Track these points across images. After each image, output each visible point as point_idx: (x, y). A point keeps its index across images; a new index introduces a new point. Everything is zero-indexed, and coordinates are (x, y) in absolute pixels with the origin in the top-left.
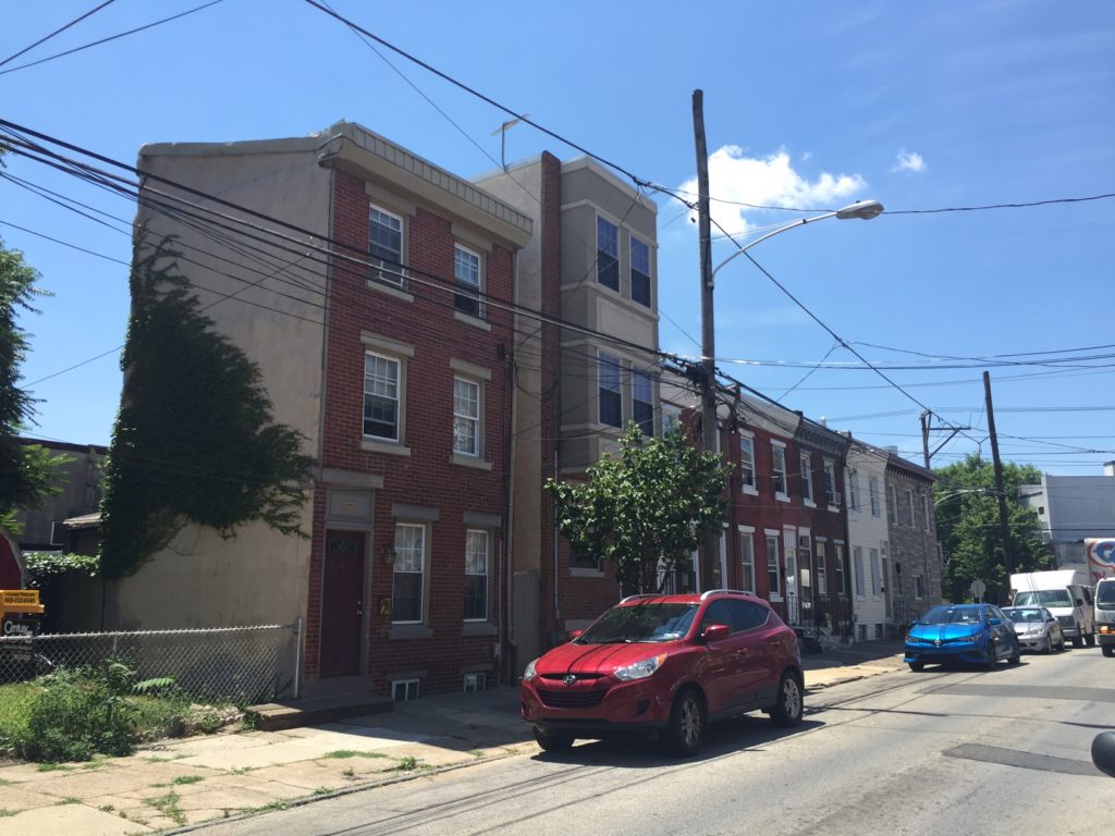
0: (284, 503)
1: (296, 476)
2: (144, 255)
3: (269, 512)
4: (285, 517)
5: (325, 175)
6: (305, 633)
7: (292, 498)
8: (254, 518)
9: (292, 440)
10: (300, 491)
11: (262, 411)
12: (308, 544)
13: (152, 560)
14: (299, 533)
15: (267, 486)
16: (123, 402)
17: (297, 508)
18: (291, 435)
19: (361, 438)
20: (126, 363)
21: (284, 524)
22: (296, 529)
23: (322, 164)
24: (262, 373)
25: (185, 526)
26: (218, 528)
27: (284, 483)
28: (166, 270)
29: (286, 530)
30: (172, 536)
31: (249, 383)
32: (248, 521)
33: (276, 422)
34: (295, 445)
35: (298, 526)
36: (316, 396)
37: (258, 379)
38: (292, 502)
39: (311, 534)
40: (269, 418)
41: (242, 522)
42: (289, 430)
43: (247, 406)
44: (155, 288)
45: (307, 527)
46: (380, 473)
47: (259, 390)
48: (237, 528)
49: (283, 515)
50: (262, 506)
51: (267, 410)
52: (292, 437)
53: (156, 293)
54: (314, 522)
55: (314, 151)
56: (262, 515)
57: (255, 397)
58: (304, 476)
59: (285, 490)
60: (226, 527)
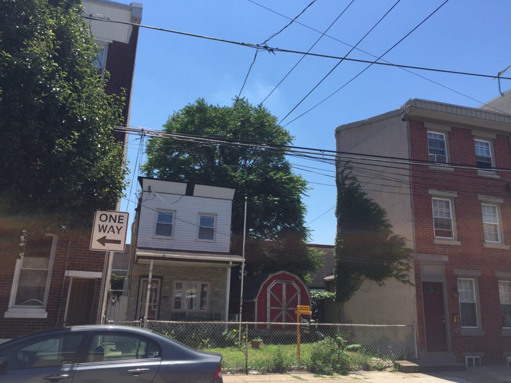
0: (401, 270)
1: (405, 258)
2: (340, 170)
3: (396, 273)
4: (403, 276)
5: (405, 124)
6: (418, 330)
7: (405, 268)
8: (390, 276)
9: (402, 242)
10: (407, 264)
11: (389, 229)
12: (414, 288)
13: (354, 294)
14: (410, 283)
15: (394, 262)
16: (338, 229)
17: (407, 272)
18: (401, 239)
19: (434, 238)
20: (337, 214)
21: (403, 279)
22: (408, 281)
23: (403, 120)
24: (387, 213)
25: (365, 280)
26: (377, 281)
27: (401, 261)
28: (348, 175)
29: (404, 282)
30: (360, 284)
31: (382, 217)
32: (389, 278)
33: (395, 233)
34: (403, 244)
35: (409, 280)
36: (410, 221)
37: (386, 215)
38: (405, 269)
39: (415, 284)
40: (392, 232)
41: (386, 278)
42: (401, 237)
43: (383, 228)
44: (345, 182)
45: (413, 281)
46: (446, 255)
47: (387, 221)
48: (384, 281)
49: (402, 275)
50: (393, 271)
51: (390, 229)
52: (402, 240)
53: (345, 185)
54: (415, 278)
55: (400, 115)
56: (394, 275)
57: (385, 224)
58: (409, 257)
59: (401, 264)
60: (380, 280)
